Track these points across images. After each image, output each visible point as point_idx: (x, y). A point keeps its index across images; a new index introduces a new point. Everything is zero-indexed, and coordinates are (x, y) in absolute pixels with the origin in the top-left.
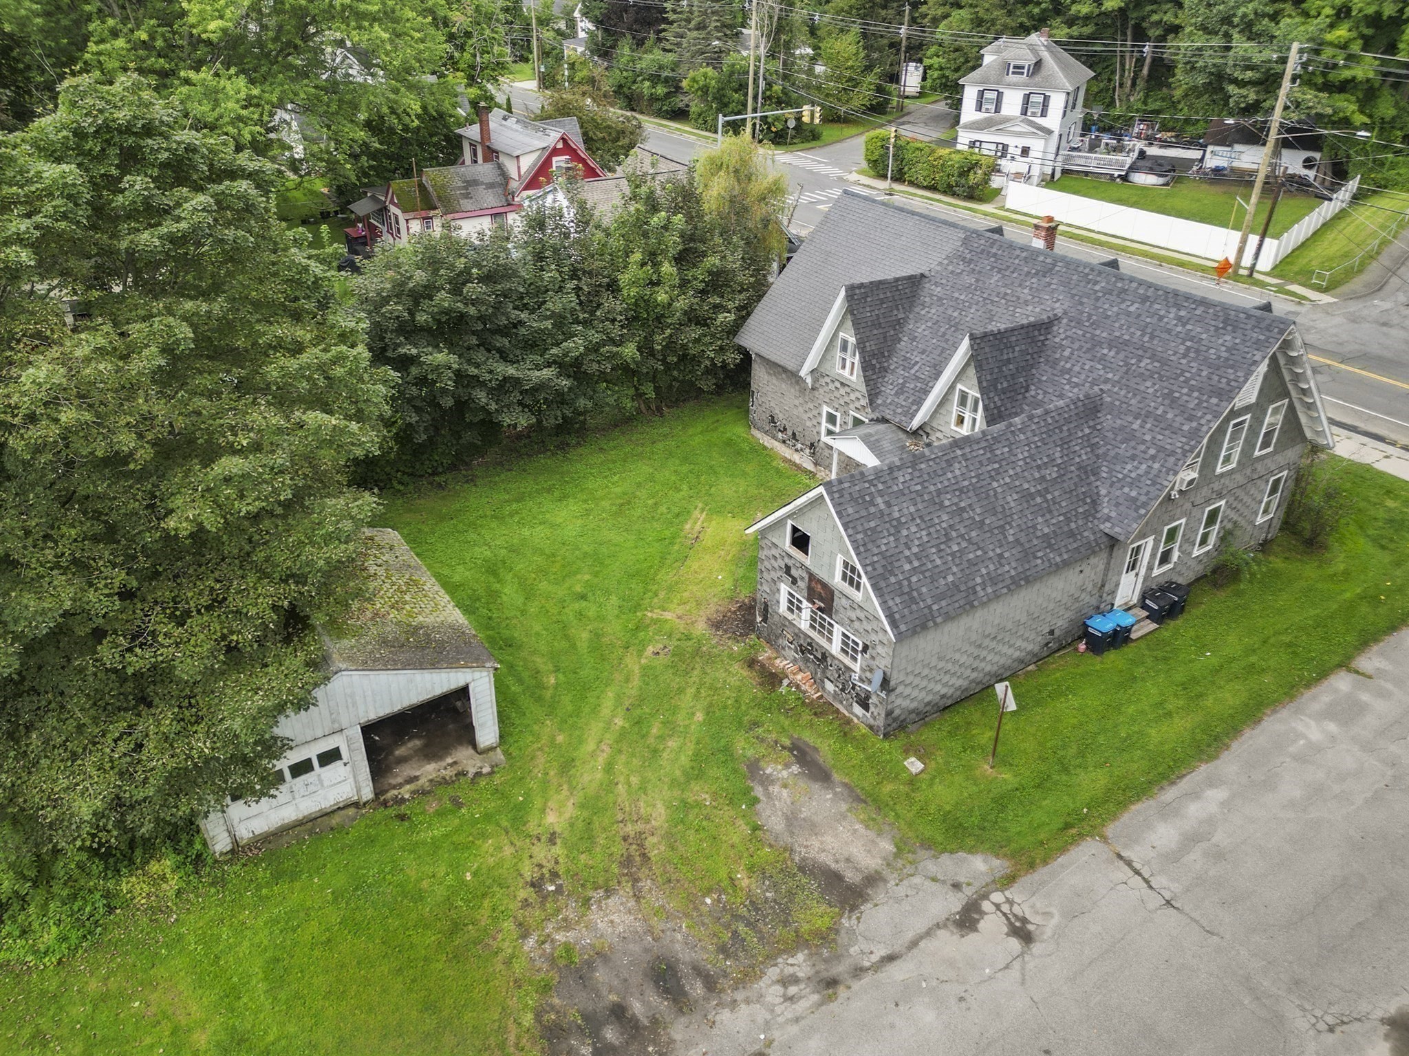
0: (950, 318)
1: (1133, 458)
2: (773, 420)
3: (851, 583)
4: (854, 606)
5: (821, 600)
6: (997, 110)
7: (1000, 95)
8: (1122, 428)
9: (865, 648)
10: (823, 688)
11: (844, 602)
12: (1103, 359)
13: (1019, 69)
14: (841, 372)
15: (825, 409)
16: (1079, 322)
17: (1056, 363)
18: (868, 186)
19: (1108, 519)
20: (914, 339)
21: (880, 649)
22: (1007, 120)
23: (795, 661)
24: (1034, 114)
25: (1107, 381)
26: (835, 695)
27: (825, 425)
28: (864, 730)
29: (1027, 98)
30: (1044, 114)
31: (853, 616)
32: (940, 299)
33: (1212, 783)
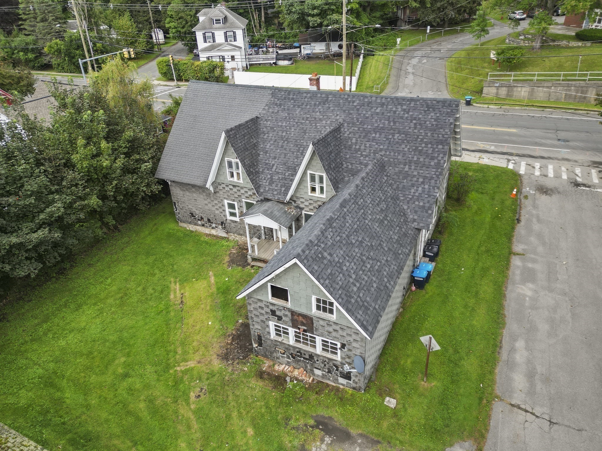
0: (282, 138)
1: (413, 185)
2: (192, 215)
3: (325, 310)
4: (329, 323)
5: (303, 324)
6: (214, 41)
7: (213, 34)
8: (400, 172)
9: (343, 346)
10: (314, 374)
11: (321, 323)
12: (374, 139)
13: (218, 21)
14: (232, 179)
15: (226, 202)
16: (353, 124)
17: (350, 147)
18: (166, 85)
19: (414, 220)
20: (266, 152)
21: (354, 344)
22: (220, 45)
23: (288, 364)
24: (231, 41)
25: (381, 150)
26: (323, 376)
27: (228, 210)
28: (350, 391)
30: (235, 40)
31: (331, 329)
32: (272, 128)
33: (514, 338)
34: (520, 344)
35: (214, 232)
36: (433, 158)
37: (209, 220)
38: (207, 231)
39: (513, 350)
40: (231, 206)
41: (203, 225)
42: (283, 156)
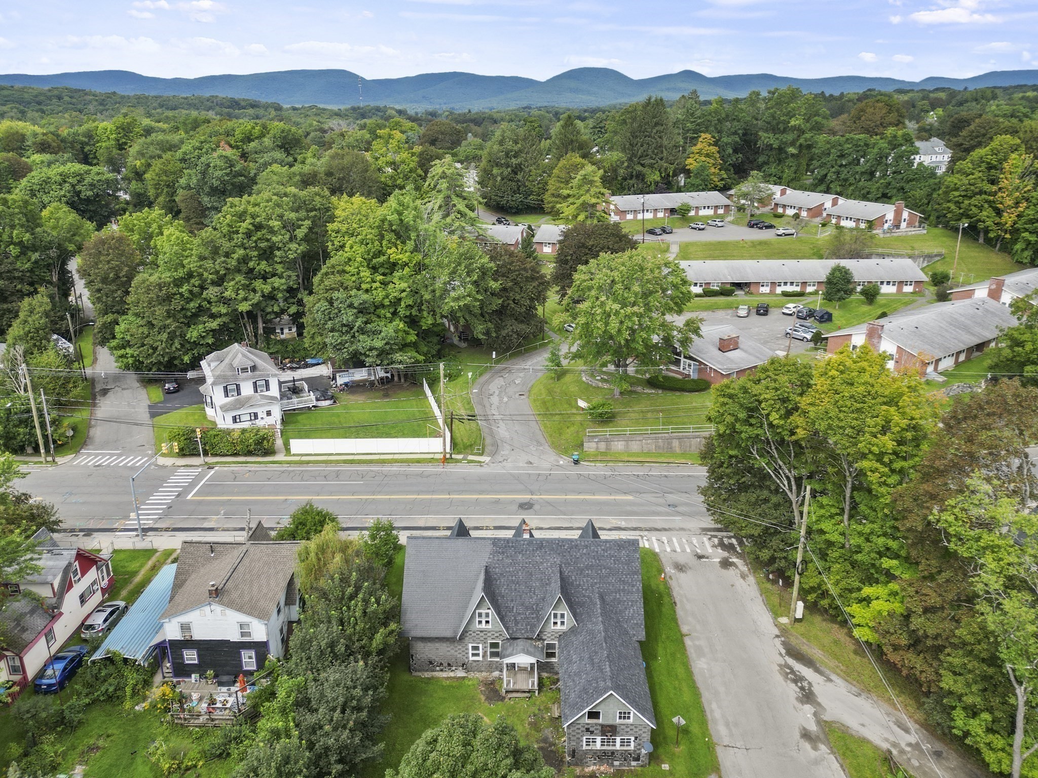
0: (513, 581)
1: (626, 608)
2: (431, 663)
3: (624, 718)
4: (627, 726)
5: (609, 732)
6: (239, 394)
7: (238, 386)
8: (614, 599)
9: (636, 738)
10: (613, 766)
11: (622, 727)
12: (588, 575)
14: (480, 626)
15: (470, 646)
16: (569, 564)
17: (572, 583)
21: (644, 735)
23: (595, 764)
24: (262, 391)
25: (596, 583)
26: (621, 765)
27: (471, 652)
28: (639, 769)
29: (255, 384)
31: (628, 730)
32: (501, 574)
33: (709, 703)
34: (714, 706)
35: (452, 674)
36: (633, 586)
37: (449, 665)
38: (444, 675)
39: (712, 711)
40: (475, 648)
41: (442, 670)
42: (518, 598)
